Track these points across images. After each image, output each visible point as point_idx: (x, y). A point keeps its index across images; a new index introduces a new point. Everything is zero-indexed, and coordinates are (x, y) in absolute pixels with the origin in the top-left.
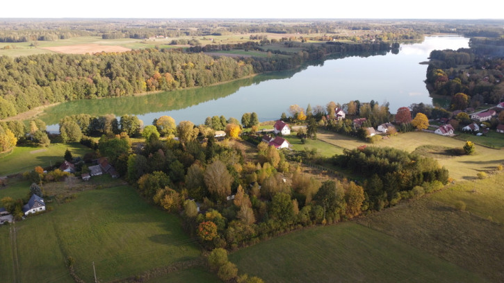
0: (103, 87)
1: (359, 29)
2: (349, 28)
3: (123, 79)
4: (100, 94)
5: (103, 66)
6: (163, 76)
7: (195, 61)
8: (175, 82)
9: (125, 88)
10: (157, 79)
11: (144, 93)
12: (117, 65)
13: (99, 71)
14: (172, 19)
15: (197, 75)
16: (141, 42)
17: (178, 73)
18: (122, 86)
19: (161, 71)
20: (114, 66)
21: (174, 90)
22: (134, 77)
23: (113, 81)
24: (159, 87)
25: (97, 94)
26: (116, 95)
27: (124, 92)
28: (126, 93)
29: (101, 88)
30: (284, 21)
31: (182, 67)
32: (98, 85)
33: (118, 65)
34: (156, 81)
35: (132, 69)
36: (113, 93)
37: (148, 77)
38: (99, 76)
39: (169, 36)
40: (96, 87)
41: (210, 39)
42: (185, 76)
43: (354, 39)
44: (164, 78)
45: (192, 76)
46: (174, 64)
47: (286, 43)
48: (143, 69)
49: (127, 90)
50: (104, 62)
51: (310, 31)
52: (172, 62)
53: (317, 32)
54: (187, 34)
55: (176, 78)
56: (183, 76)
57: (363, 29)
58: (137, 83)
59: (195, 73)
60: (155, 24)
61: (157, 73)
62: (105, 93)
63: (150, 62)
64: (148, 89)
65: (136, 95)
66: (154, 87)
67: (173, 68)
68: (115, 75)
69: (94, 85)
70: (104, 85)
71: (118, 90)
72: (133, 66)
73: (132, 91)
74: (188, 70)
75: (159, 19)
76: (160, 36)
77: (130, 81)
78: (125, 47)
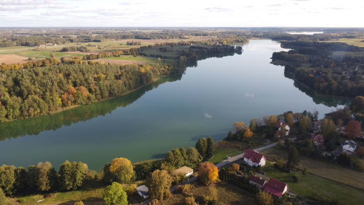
0: (14, 108)
1: (200, 35)
2: (192, 34)
3: (36, 97)
4: (10, 117)
5: (10, 83)
6: (78, 89)
7: (104, 72)
8: (90, 95)
9: (39, 106)
10: (73, 94)
11: (60, 110)
12: (26, 82)
13: (7, 89)
14: (51, 28)
15: (110, 86)
16: (34, 50)
17: (92, 86)
18: (35, 105)
19: (75, 85)
20: (24, 83)
21: (90, 103)
22: (48, 93)
23: (26, 101)
24: (75, 102)
25: (7, 116)
26: (29, 115)
27: (39, 111)
28: (41, 112)
29: (12, 110)
30: (139, 29)
31: (95, 79)
32: (8, 107)
33: (28, 81)
34: (71, 95)
35: (43, 85)
36: (25, 113)
37: (62, 92)
38: (7, 95)
39: (57, 43)
40: (6, 108)
41: (95, 46)
42: (100, 88)
43: (206, 44)
44: (79, 92)
45: (106, 88)
46: (86, 76)
47: (160, 49)
48: (56, 84)
49: (41, 109)
50: (10, 78)
51: (168, 37)
52: (84, 74)
53: (173, 38)
54: (72, 41)
55: (90, 91)
56: (98, 88)
57: (203, 35)
58: (52, 100)
59: (109, 85)
60: (39, 32)
61: (71, 87)
62: (16, 114)
63: (61, 76)
64: (64, 105)
65: (52, 113)
66: (70, 102)
67: (86, 80)
68: (26, 92)
69: (4, 107)
70: (15, 106)
71: (32, 109)
72: (45, 81)
73: (47, 109)
74: (101, 82)
75: (39, 28)
76: (49, 44)
77: (43, 98)
78: (20, 55)
